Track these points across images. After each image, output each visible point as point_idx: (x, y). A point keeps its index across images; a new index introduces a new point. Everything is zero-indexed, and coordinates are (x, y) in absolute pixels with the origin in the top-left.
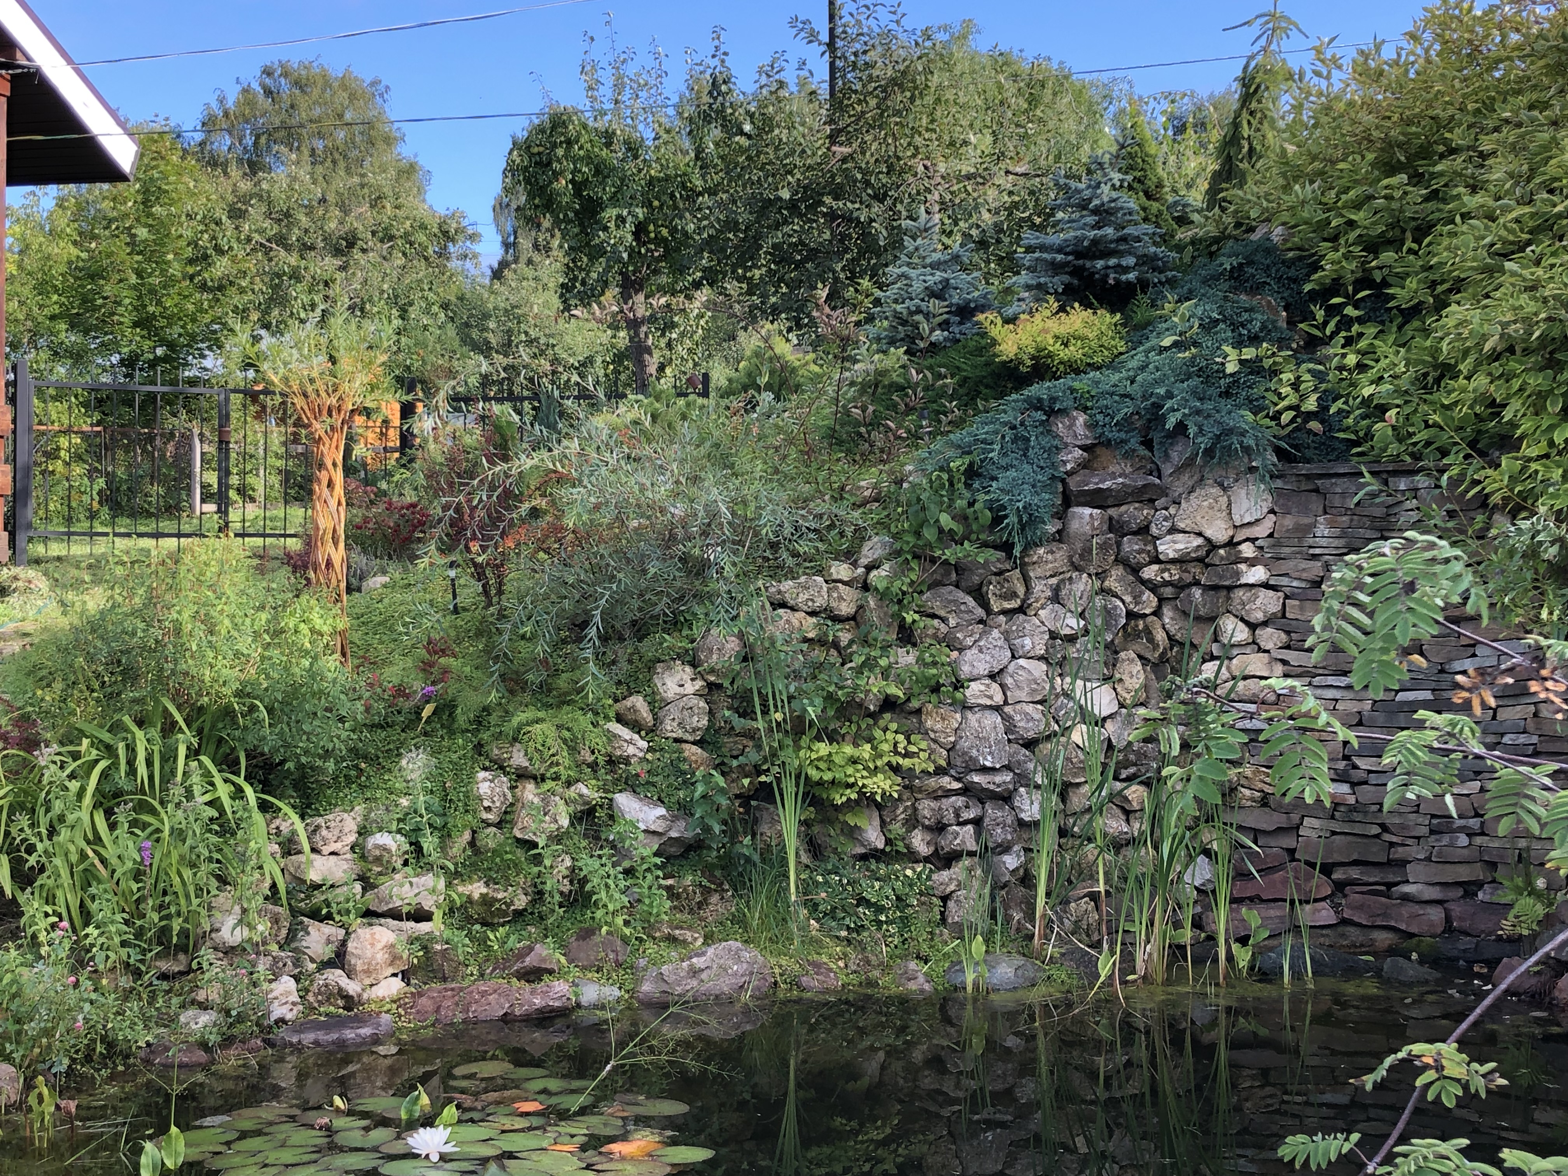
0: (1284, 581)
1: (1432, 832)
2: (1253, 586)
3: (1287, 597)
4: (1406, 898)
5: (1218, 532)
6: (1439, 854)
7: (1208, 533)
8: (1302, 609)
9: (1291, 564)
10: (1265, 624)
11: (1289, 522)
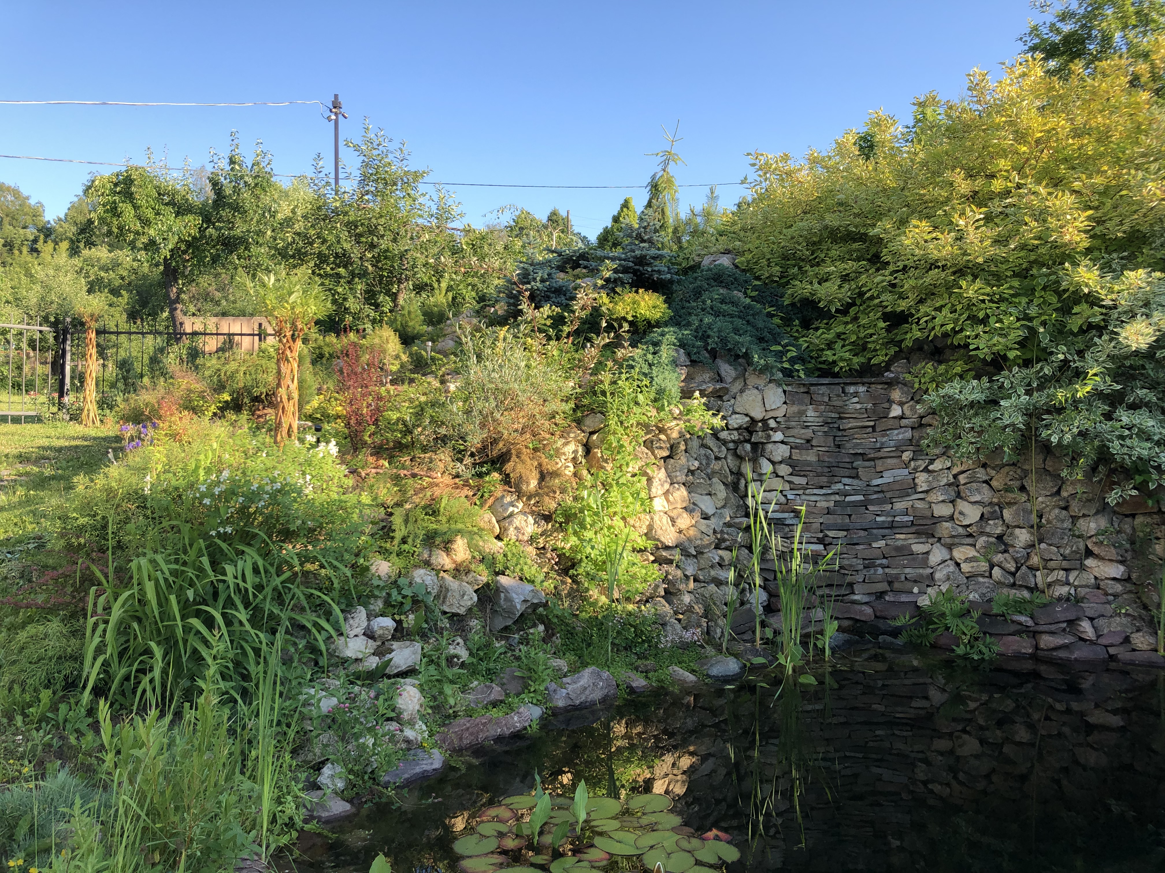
0: (791, 440)
1: (865, 567)
2: (775, 442)
3: (791, 448)
4: (854, 602)
5: (758, 414)
6: (869, 578)
7: (753, 414)
8: (800, 454)
9: (796, 431)
10: (781, 462)
11: (795, 408)
